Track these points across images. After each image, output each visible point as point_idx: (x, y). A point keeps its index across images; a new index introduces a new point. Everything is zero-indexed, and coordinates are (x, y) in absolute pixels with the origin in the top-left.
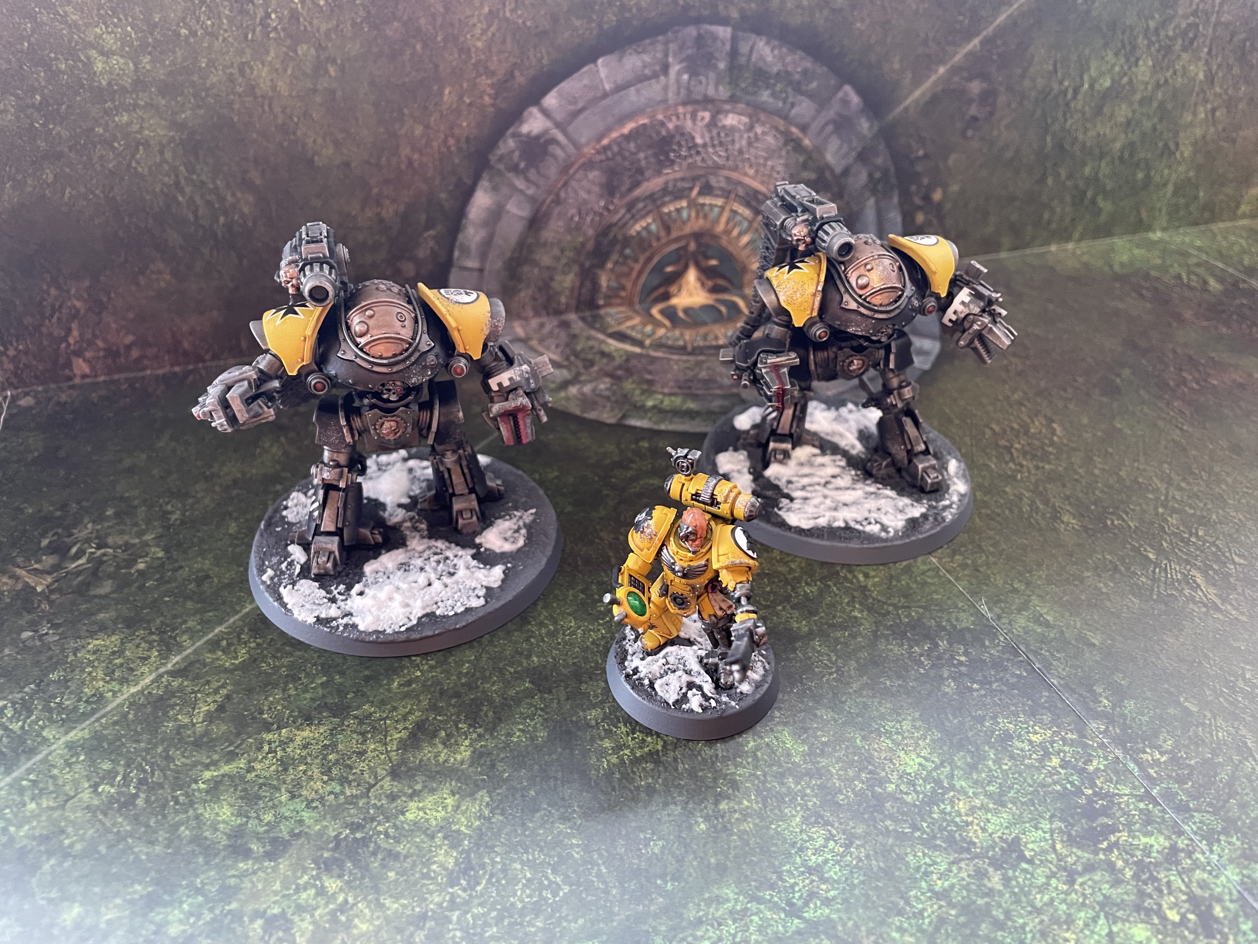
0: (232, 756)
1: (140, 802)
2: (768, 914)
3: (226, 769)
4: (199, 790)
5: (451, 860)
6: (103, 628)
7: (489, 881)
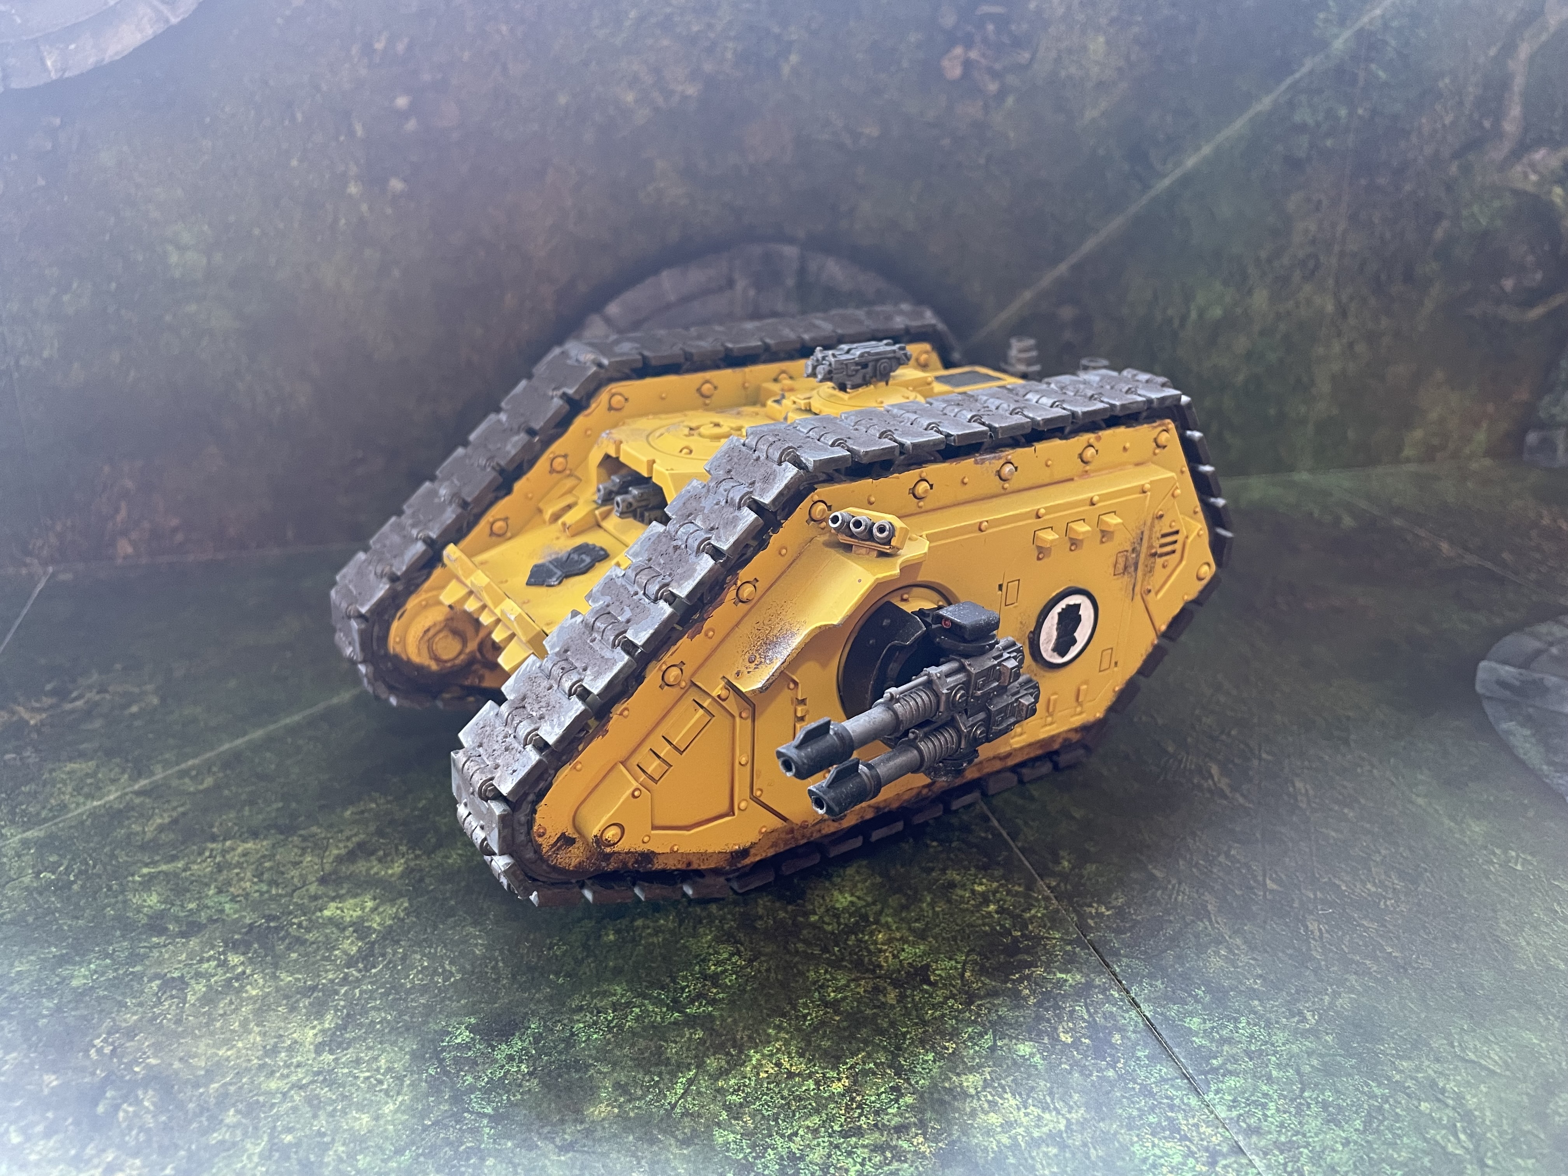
0: (173, 858)
1: (75, 887)
2: (650, 1008)
3: (164, 867)
4: (134, 882)
5: (355, 949)
6: (82, 755)
7: (386, 966)
